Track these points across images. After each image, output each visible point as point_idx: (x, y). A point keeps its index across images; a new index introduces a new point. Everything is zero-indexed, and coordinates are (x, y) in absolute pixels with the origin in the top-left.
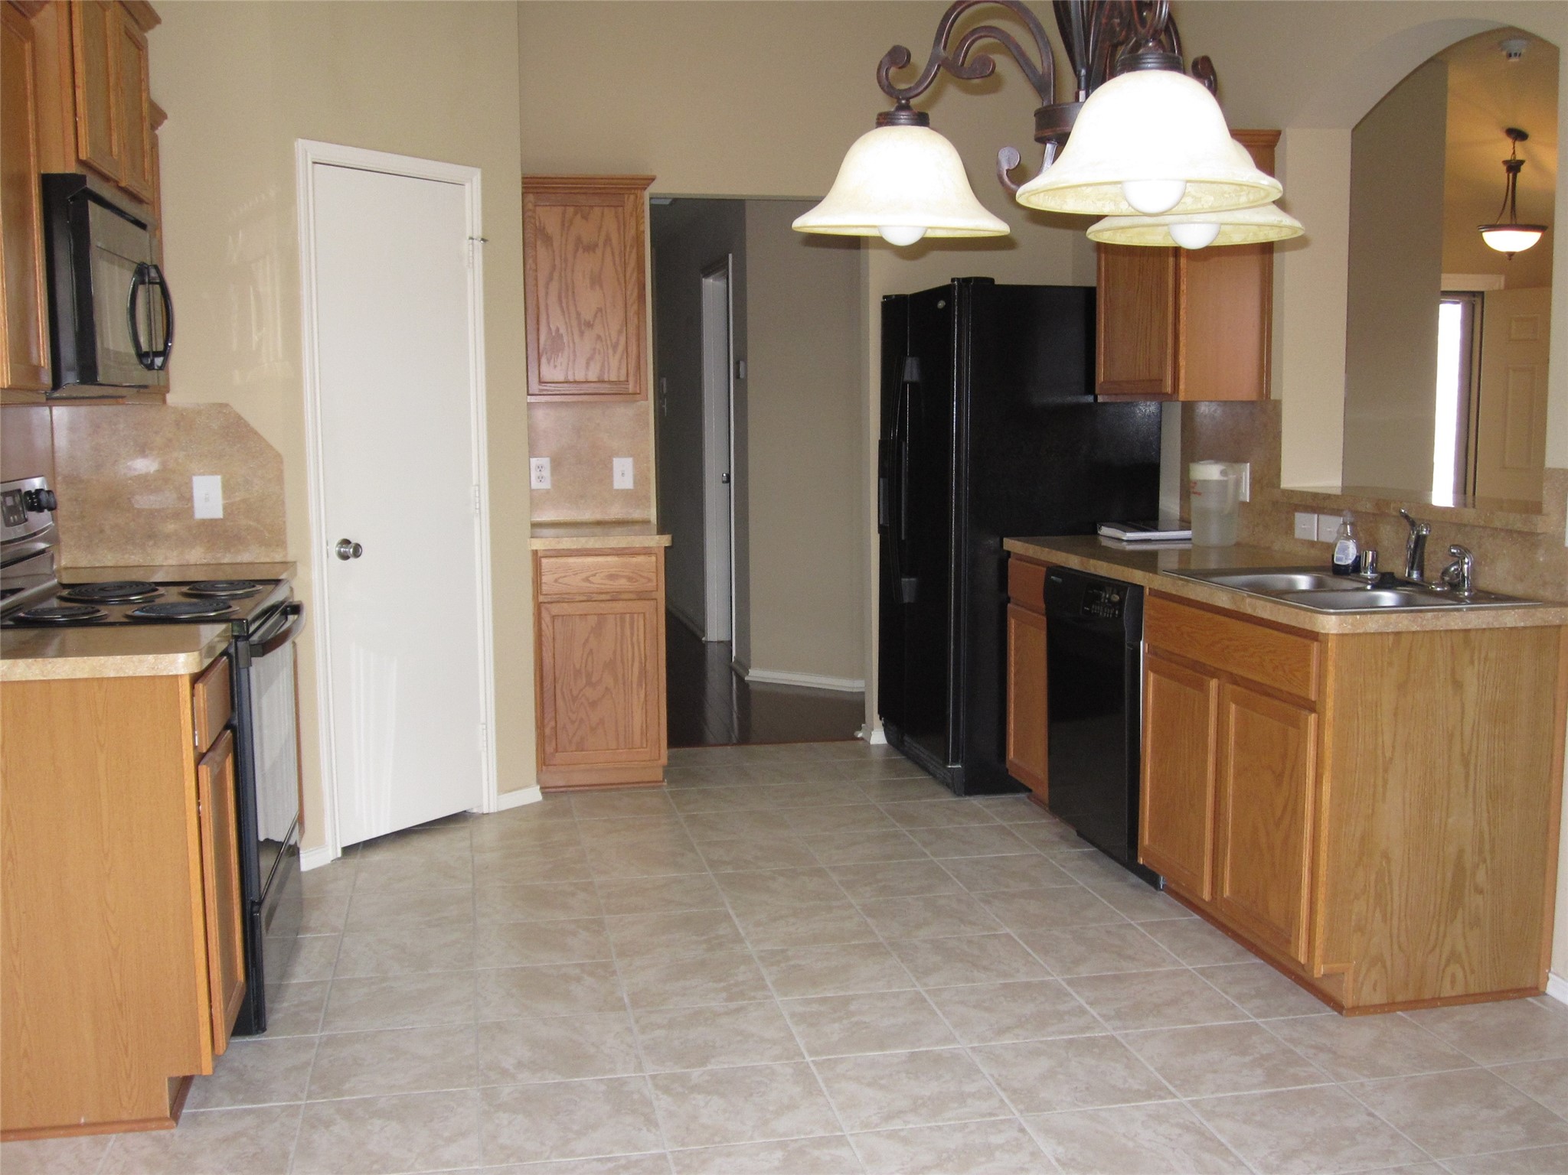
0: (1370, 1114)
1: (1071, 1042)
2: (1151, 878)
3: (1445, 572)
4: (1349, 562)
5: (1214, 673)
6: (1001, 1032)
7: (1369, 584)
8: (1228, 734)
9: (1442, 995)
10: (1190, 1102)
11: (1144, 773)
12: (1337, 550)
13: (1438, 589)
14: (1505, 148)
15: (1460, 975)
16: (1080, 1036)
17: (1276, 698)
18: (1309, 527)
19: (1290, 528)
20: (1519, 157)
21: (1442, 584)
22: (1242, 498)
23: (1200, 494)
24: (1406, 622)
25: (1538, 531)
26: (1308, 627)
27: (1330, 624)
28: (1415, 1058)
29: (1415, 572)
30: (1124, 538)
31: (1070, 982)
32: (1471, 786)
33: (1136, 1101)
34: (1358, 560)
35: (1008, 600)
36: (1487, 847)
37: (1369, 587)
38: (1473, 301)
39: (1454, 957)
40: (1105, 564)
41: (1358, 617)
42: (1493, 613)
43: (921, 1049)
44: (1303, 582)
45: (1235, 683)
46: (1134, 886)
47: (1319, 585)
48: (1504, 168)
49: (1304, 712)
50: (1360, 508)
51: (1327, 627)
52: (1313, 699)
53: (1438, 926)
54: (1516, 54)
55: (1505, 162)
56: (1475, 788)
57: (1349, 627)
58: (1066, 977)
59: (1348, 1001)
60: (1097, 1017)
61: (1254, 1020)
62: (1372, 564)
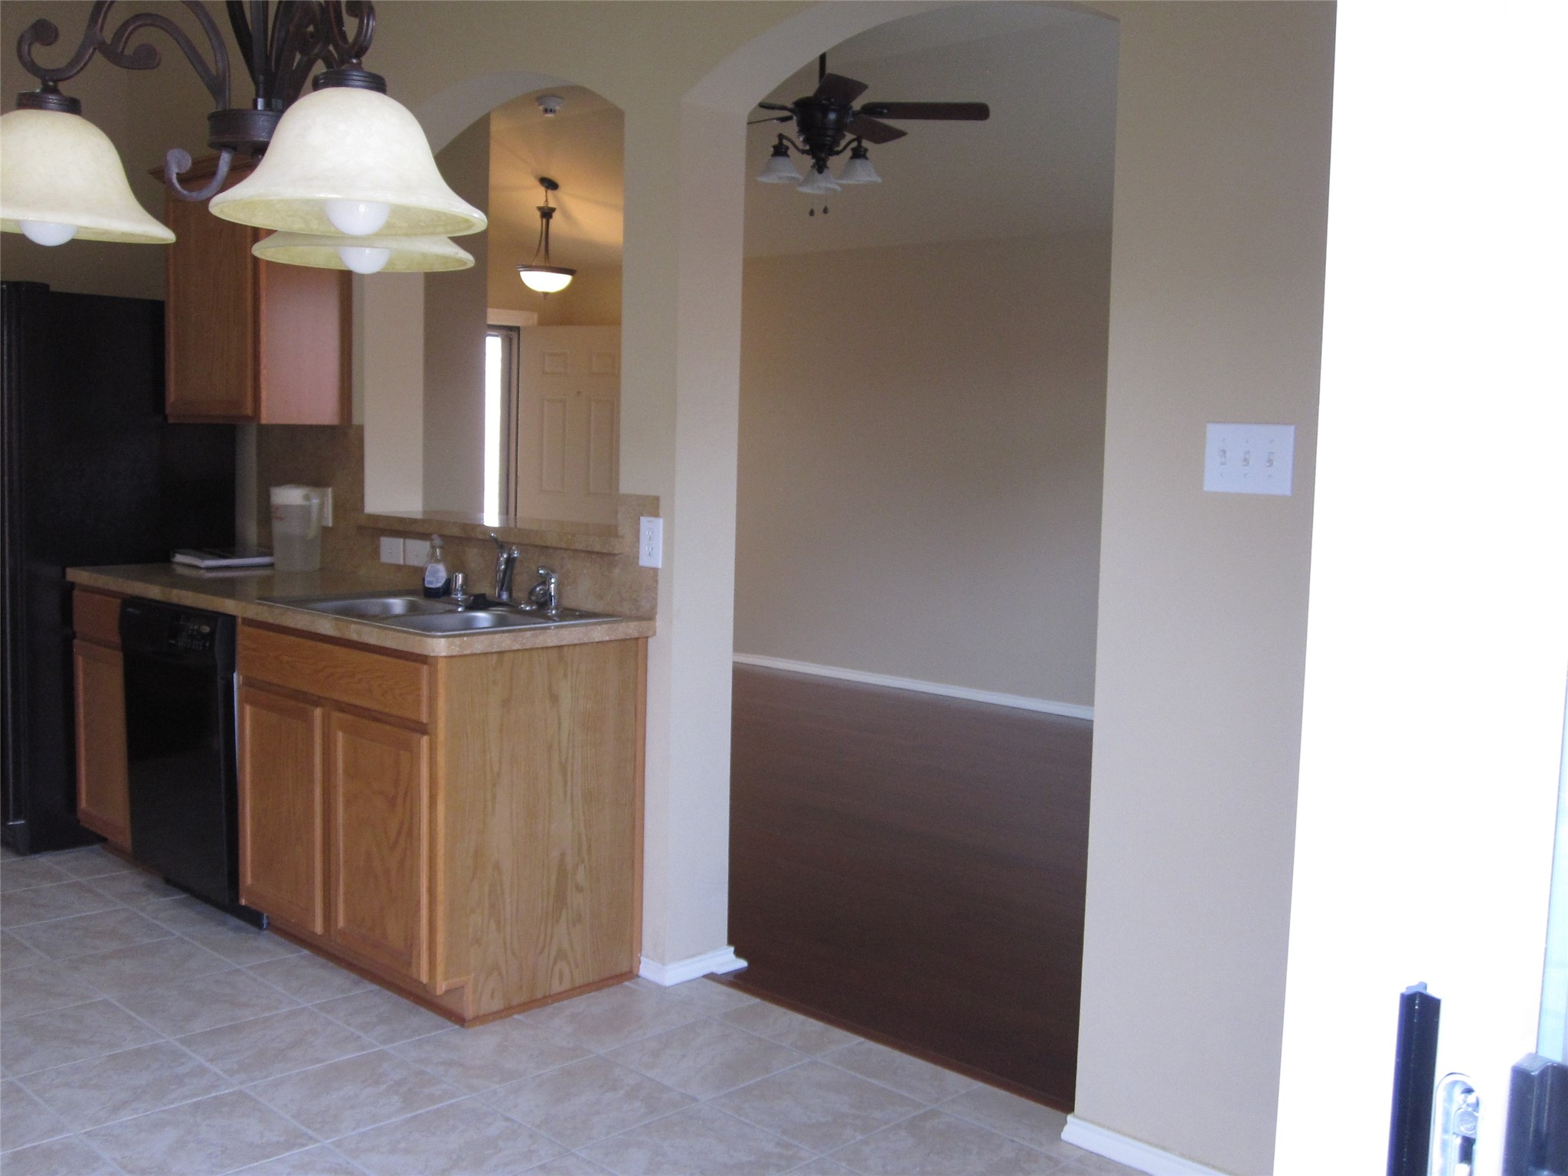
0: (507, 1119)
1: (197, 1106)
2: (253, 918)
3: (532, 592)
4: (439, 585)
5: (317, 702)
6: (116, 1110)
7: (460, 606)
8: (336, 763)
9: (552, 993)
10: (333, 1143)
11: (244, 809)
12: (427, 573)
13: (528, 608)
14: (539, 196)
15: (566, 971)
16: (206, 1097)
17: (386, 723)
18: (394, 551)
19: (376, 552)
20: (551, 205)
21: (529, 602)
22: (324, 523)
23: (282, 519)
24: (508, 642)
25: (616, 552)
26: (417, 650)
27: (439, 646)
28: (537, 1057)
29: (505, 593)
30: (202, 566)
31: (183, 1041)
32: (569, 792)
33: (278, 1154)
34: (449, 583)
35: (73, 636)
36: (585, 848)
37: (460, 609)
38: (511, 335)
39: (561, 955)
40: (190, 594)
41: (465, 639)
42: (583, 629)
43: (24, 1147)
44: (397, 605)
45: (342, 710)
46: (237, 929)
47: (412, 609)
48: (538, 214)
49: (416, 735)
50: (447, 532)
51: (436, 650)
52: (425, 721)
53: (546, 928)
54: (551, 111)
55: (540, 209)
56: (572, 795)
57: (457, 649)
58: (178, 1036)
59: (469, 1013)
60: (220, 1073)
61: (382, 1047)
62: (462, 586)
